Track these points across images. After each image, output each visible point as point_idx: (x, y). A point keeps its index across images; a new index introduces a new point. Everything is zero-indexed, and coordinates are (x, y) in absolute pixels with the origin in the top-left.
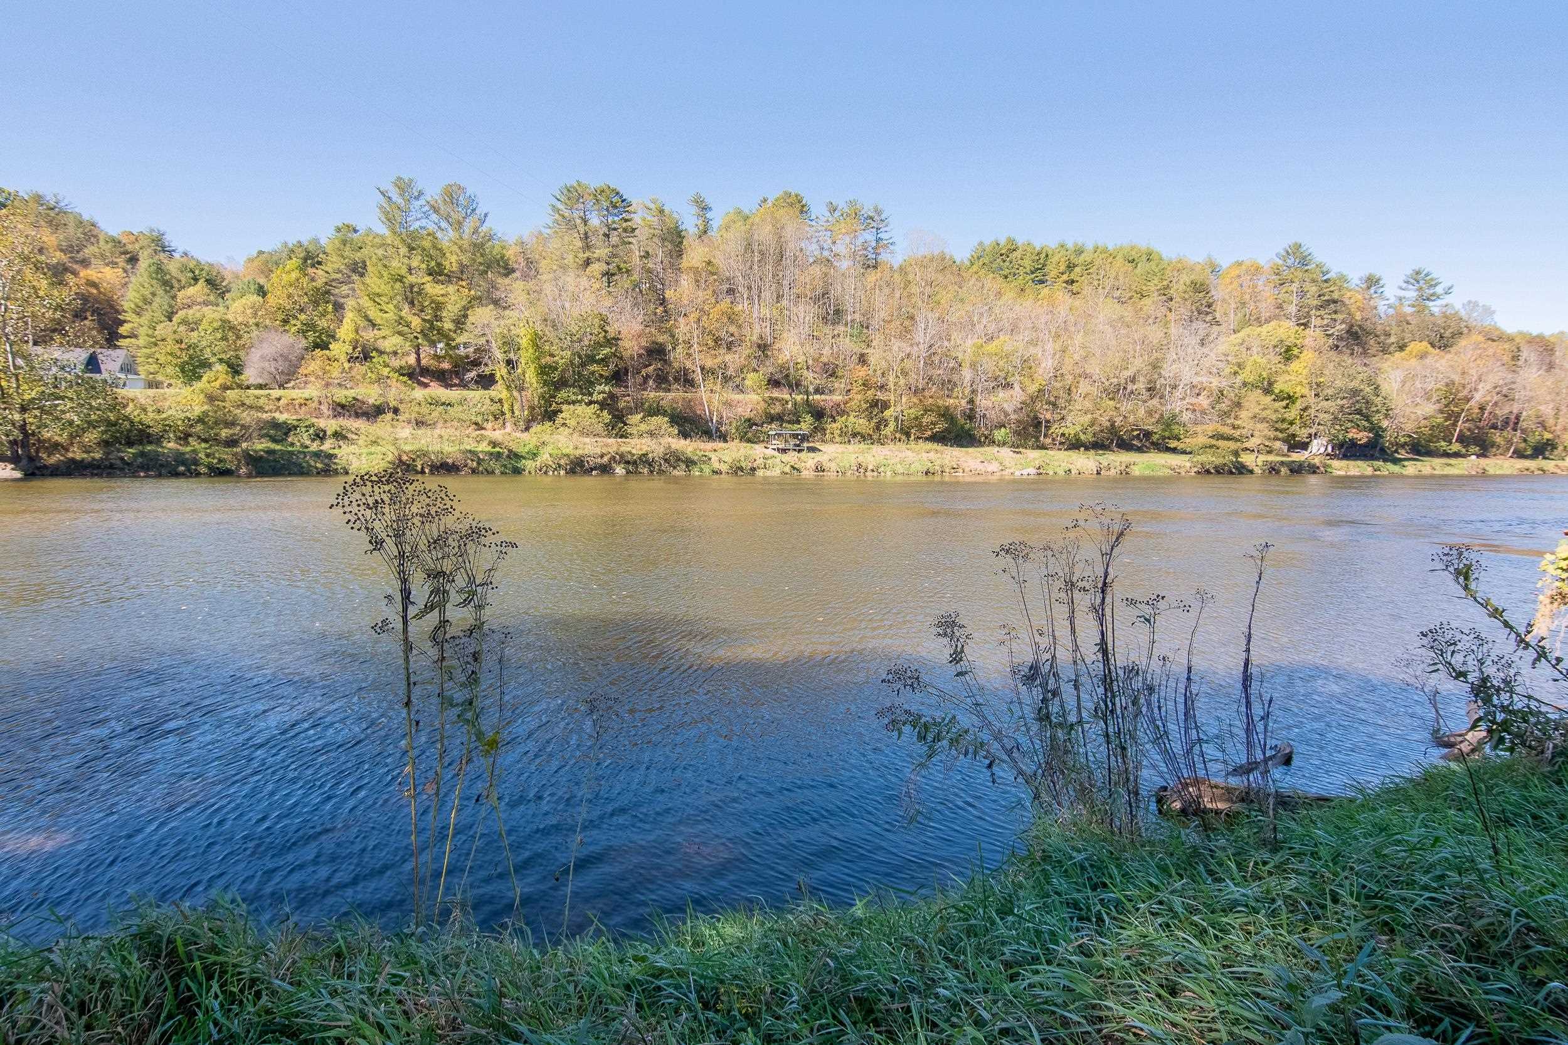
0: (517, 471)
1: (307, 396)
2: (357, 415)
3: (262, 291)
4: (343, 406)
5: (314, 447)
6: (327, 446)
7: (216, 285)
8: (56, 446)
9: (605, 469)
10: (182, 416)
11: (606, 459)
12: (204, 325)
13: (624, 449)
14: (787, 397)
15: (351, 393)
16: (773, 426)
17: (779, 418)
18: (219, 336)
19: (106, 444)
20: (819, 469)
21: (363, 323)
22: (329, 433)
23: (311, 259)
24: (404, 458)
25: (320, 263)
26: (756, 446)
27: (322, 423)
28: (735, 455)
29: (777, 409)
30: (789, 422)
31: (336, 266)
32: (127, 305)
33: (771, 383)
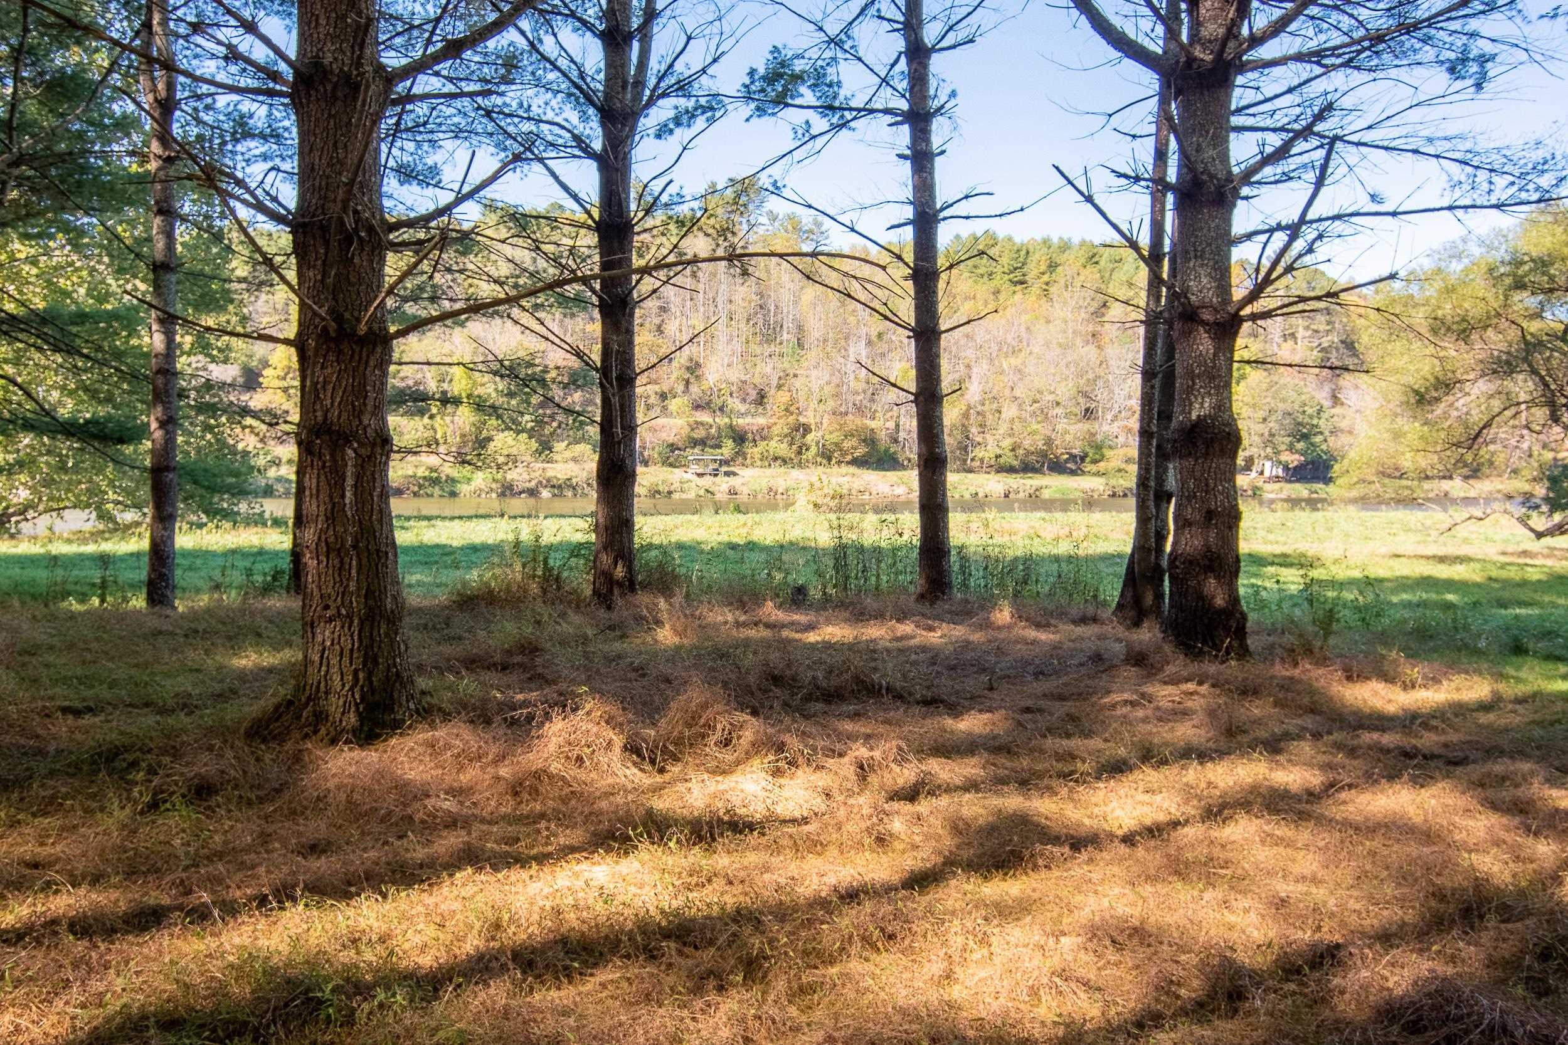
0: (453, 494)
9: (533, 493)
11: (533, 483)
13: (550, 474)
14: (710, 420)
16: (696, 450)
17: (702, 443)
20: (733, 492)
26: (676, 470)
28: (653, 480)
29: (700, 434)
30: (712, 447)
33: (697, 407)
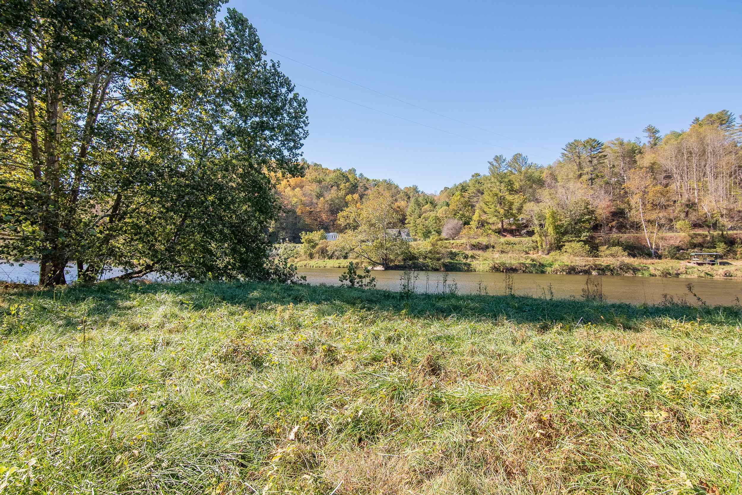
0: (543, 272)
1: (462, 242)
2: (479, 249)
3: (448, 205)
4: (474, 246)
5: (464, 261)
6: (468, 261)
7: (433, 204)
8: (392, 261)
9: (587, 272)
10: (425, 250)
11: (587, 267)
12: (430, 219)
13: (597, 263)
14: (707, 233)
15: (477, 241)
16: (696, 250)
17: (701, 246)
18: (434, 221)
19: (404, 260)
20: (728, 275)
21: (482, 213)
22: (469, 256)
23: (464, 188)
24: (496, 266)
25: (466, 190)
26: (682, 262)
27: (467, 252)
28: (664, 266)
29: (700, 240)
30: (708, 248)
31: (472, 191)
32: (407, 213)
33: (695, 225)
